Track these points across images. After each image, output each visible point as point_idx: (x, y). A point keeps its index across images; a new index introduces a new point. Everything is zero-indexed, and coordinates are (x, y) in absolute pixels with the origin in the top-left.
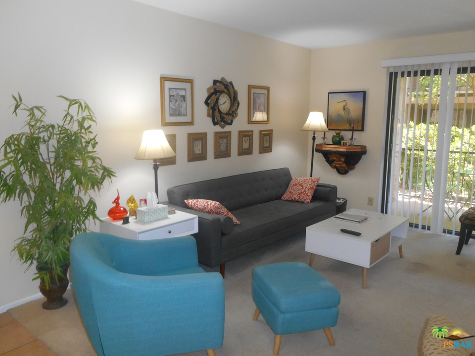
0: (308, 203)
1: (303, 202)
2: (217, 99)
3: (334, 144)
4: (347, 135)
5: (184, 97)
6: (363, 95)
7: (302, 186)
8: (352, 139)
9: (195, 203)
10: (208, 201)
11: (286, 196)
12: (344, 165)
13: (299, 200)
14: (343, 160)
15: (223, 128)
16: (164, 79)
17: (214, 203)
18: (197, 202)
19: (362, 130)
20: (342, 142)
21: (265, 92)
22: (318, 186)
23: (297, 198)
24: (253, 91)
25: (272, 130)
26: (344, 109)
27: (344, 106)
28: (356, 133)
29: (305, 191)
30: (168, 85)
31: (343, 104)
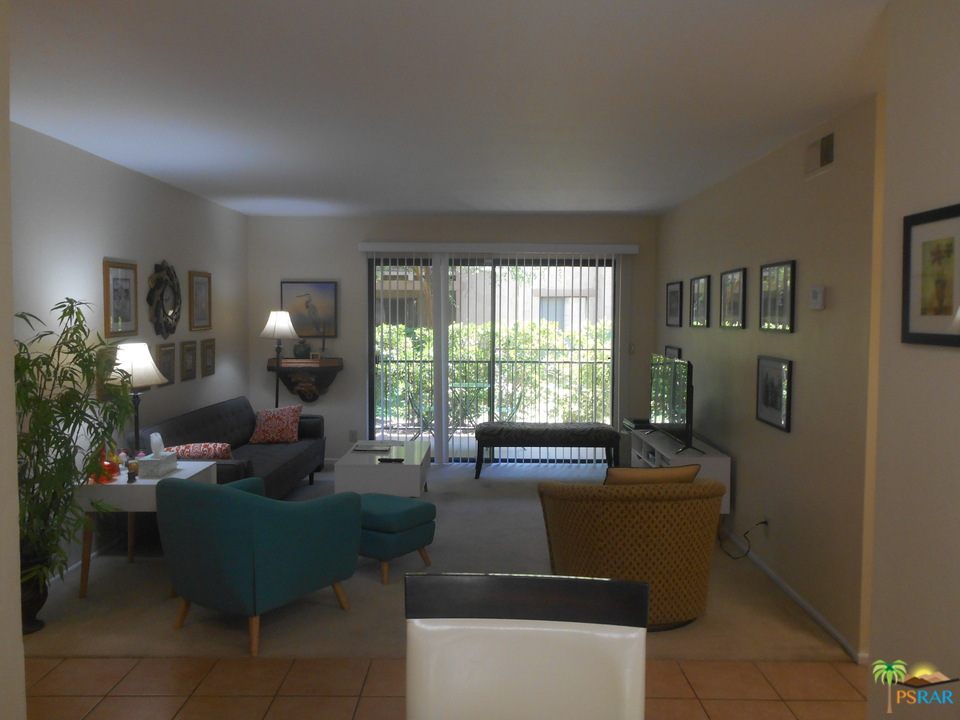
0: (295, 441)
1: (287, 442)
2: (162, 295)
3: (297, 356)
4: (316, 344)
5: (127, 291)
6: (332, 287)
7: (281, 420)
8: (323, 349)
9: (183, 451)
10: (208, 444)
11: (257, 436)
12: (314, 388)
13: (282, 440)
14: (313, 380)
15: (166, 339)
16: (109, 264)
17: (219, 445)
18: (188, 447)
19: (335, 336)
20: (311, 354)
21: (206, 279)
22: (301, 418)
23: (276, 438)
24: (196, 279)
25: (213, 340)
26: (307, 307)
27: (307, 302)
28: (327, 341)
29: (288, 426)
30: (114, 273)
31: (306, 299)
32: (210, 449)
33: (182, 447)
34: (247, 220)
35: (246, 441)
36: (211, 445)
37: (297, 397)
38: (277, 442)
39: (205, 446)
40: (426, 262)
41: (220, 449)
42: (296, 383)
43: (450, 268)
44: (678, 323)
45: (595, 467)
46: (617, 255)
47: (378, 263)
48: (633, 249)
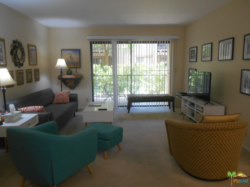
0: (68, 103)
1: (65, 103)
3: (68, 74)
4: (74, 70)
5: (1, 50)
6: (79, 51)
7: (63, 96)
8: (76, 72)
9: (26, 109)
10: (35, 106)
12: (74, 84)
13: (64, 102)
14: (73, 82)
15: (19, 68)
17: (40, 107)
18: (27, 108)
19: (80, 67)
20: (72, 73)
21: (34, 48)
22: (70, 95)
25: (38, 69)
26: (70, 58)
27: (70, 57)
28: (78, 69)
29: (65, 98)
31: (70, 55)
32: (36, 108)
33: (25, 108)
34: (49, 29)
35: (51, 103)
36: (36, 107)
37: (69, 88)
38: (62, 103)
39: (34, 107)
40: (109, 43)
41: (40, 108)
42: (68, 83)
43: (117, 44)
44: (195, 61)
45: (164, 108)
46: (172, 39)
47: (93, 43)
48: (177, 37)
